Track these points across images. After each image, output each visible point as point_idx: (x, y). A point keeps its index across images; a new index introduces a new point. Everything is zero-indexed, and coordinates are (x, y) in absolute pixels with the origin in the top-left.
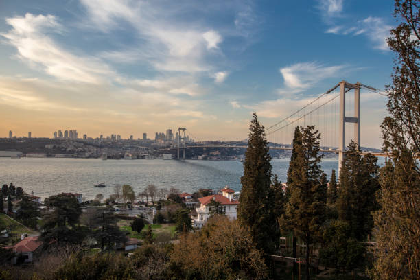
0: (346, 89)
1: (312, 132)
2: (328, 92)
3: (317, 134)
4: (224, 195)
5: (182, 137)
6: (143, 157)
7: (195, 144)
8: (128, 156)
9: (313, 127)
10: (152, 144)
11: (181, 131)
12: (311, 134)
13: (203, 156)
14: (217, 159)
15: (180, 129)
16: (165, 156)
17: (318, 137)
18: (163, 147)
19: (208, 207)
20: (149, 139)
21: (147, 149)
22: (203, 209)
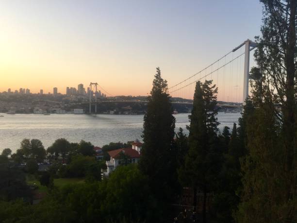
0: (251, 47)
1: (210, 86)
2: (234, 50)
3: (215, 88)
4: (133, 148)
5: (94, 91)
6: (54, 112)
7: (106, 99)
8: (38, 110)
9: (210, 82)
10: (64, 99)
11: (93, 86)
12: (209, 88)
13: (115, 110)
14: (129, 114)
15: (91, 84)
16: (76, 110)
17: (216, 91)
18: (75, 102)
19: (118, 160)
20: (60, 94)
21: (58, 104)
22: (113, 162)
